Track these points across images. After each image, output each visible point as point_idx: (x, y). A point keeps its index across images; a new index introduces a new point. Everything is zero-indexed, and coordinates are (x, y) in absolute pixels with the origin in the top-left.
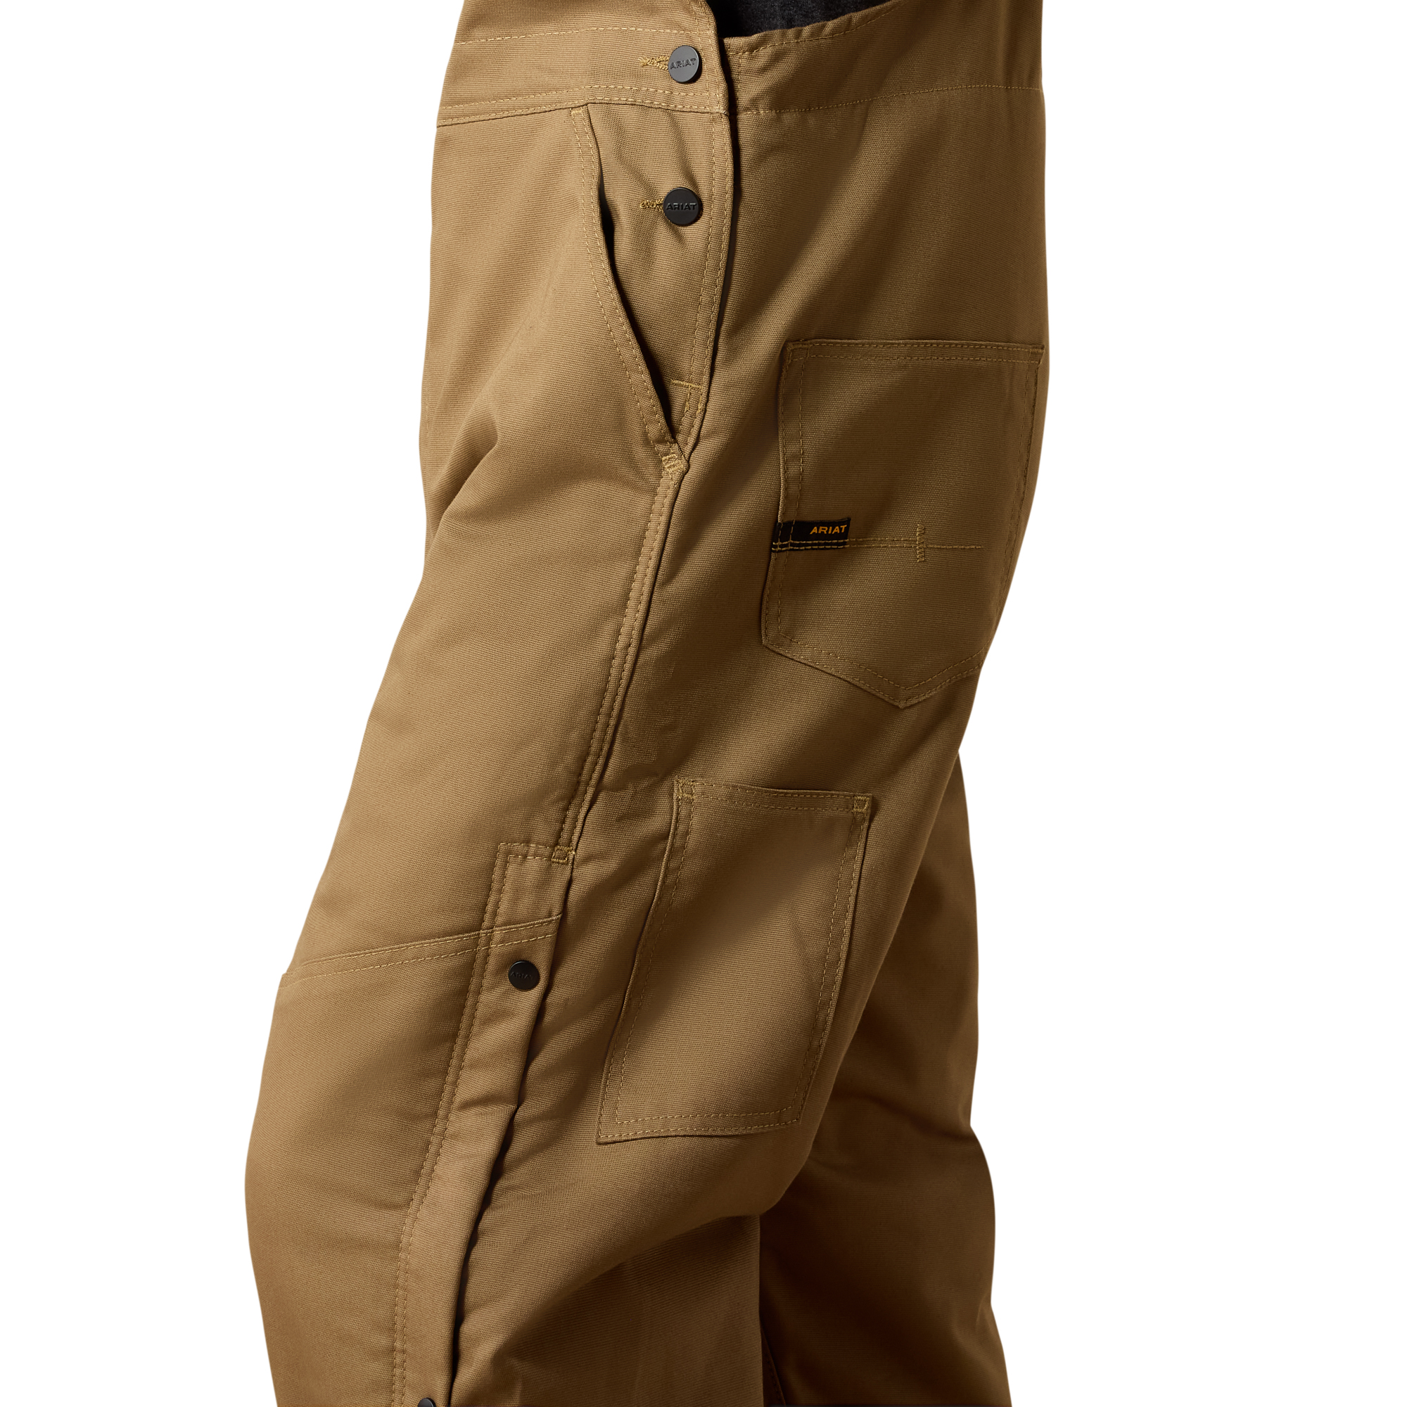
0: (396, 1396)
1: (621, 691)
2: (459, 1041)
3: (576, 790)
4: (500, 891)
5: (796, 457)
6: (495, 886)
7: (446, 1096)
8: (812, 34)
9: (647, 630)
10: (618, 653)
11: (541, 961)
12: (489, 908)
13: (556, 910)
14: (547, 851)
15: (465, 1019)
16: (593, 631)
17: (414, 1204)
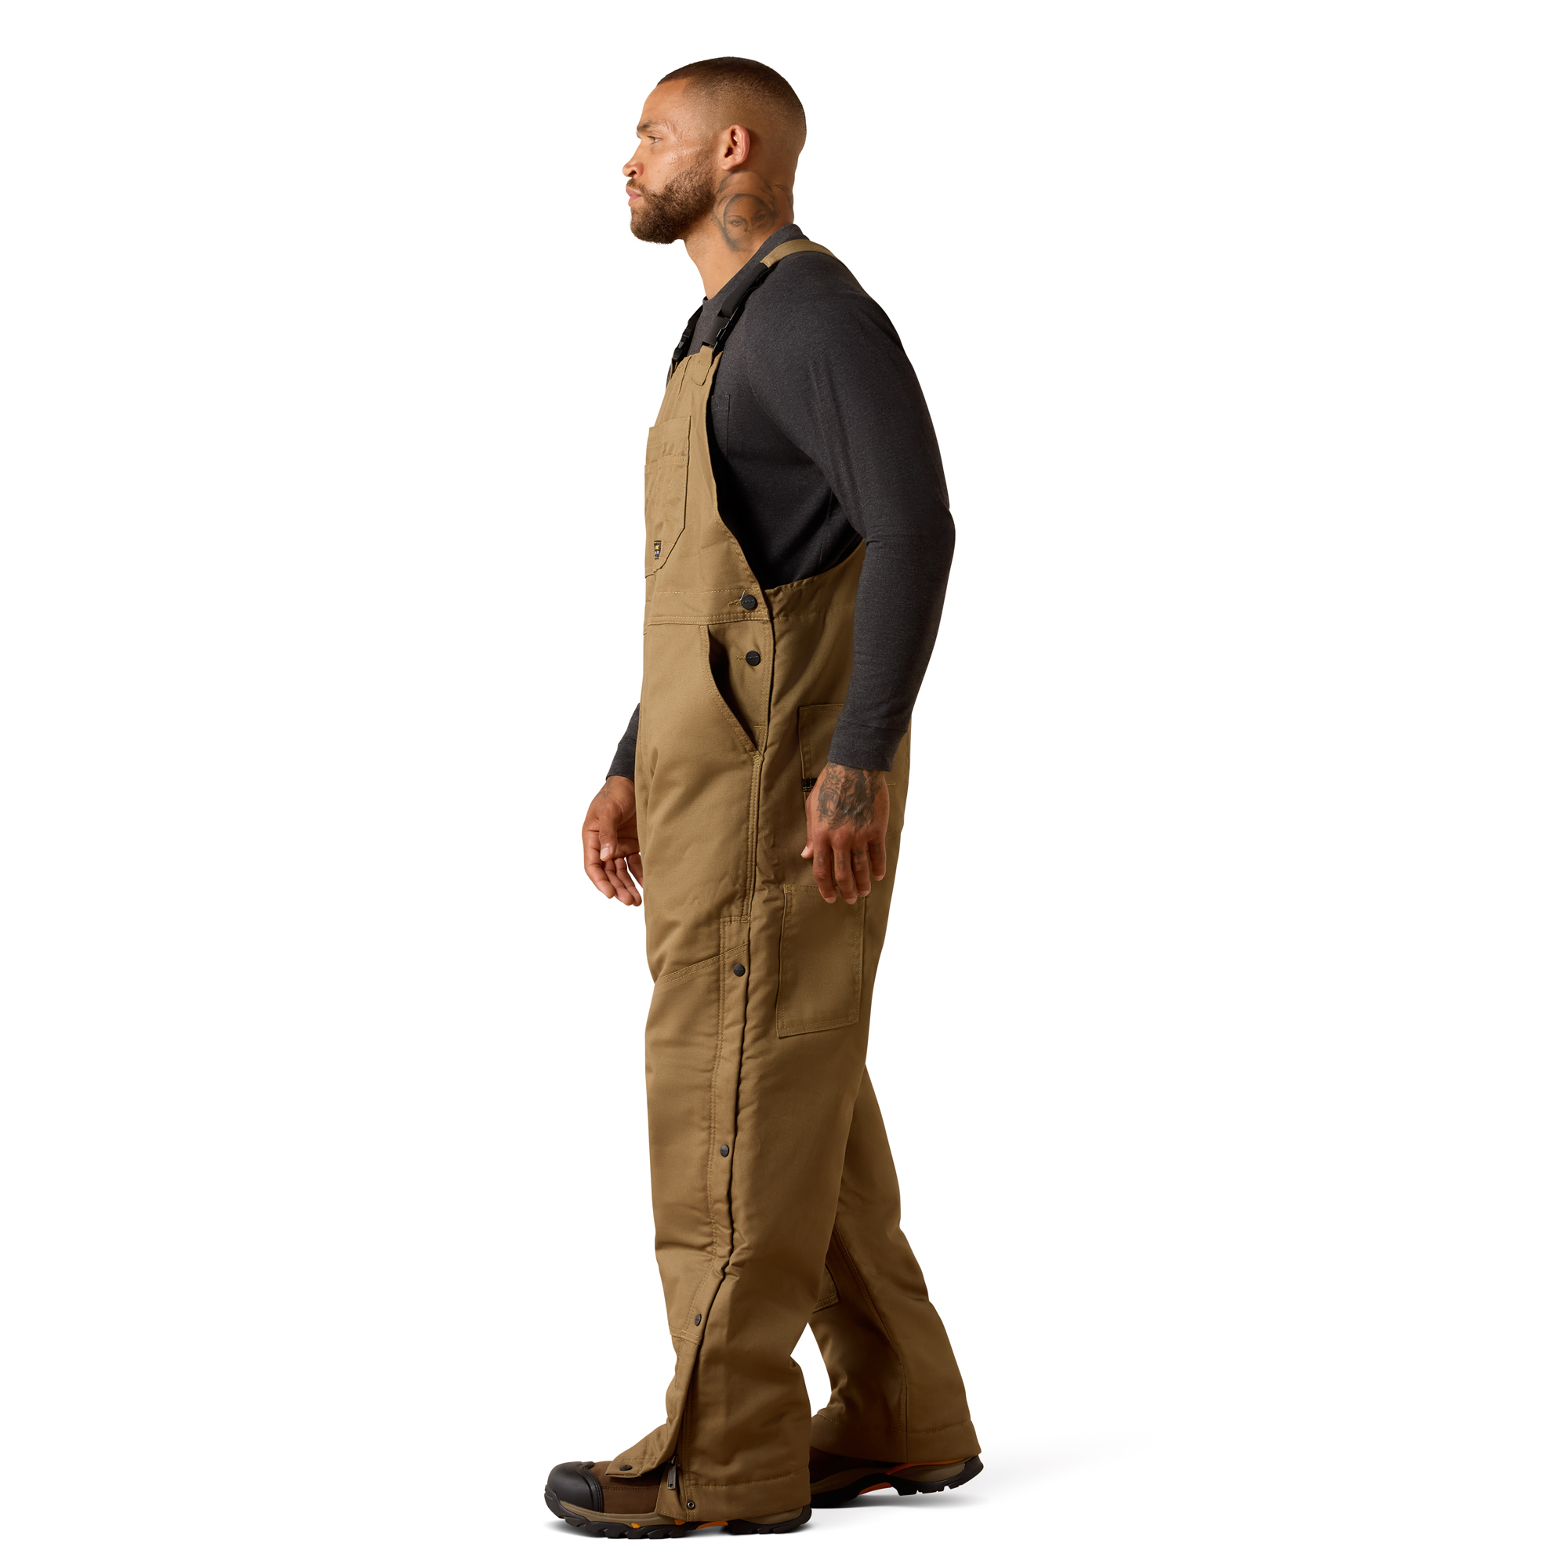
0: (712, 1146)
1: (754, 850)
2: (721, 1001)
3: (746, 893)
4: (724, 938)
5: (807, 753)
6: (722, 936)
7: (720, 1025)
8: (798, 585)
9: (759, 825)
10: (749, 836)
11: (745, 963)
12: (721, 945)
13: (746, 940)
14: (738, 918)
15: (721, 992)
16: (738, 829)
17: (715, 1069)
